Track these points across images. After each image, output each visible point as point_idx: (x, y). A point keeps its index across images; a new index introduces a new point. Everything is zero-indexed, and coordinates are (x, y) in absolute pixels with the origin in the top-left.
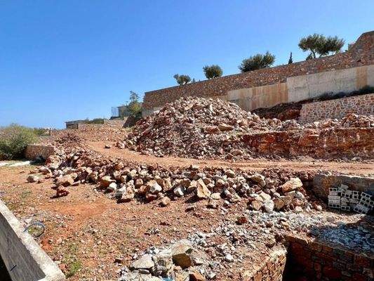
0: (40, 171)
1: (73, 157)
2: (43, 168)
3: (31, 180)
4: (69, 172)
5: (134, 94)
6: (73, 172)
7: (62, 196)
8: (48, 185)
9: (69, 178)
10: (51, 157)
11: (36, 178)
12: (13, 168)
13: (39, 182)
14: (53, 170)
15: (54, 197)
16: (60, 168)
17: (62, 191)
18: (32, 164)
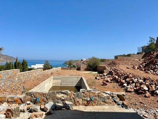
0: (100, 76)
1: (112, 71)
2: (101, 75)
3: (96, 78)
4: (109, 77)
5: (152, 38)
6: (111, 77)
7: (104, 85)
8: (101, 81)
9: (109, 79)
10: (105, 71)
11: (98, 78)
12: (92, 74)
13: (99, 79)
14: (104, 76)
15: (102, 85)
16: (107, 75)
17: (105, 83)
18: (98, 73)
